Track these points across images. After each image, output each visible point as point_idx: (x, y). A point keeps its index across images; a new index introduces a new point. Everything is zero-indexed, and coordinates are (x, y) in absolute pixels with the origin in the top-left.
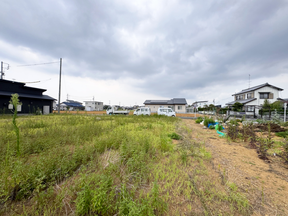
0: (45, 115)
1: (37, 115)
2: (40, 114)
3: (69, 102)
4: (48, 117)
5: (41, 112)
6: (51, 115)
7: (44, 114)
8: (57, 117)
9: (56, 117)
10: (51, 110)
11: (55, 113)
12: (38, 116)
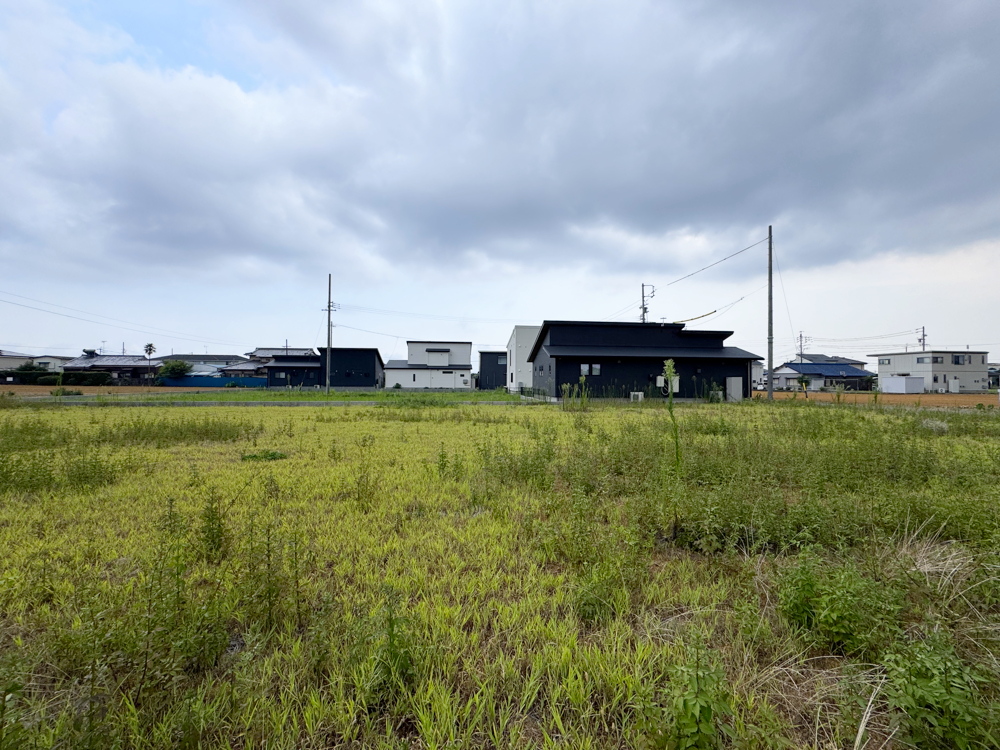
0: (732, 403)
1: (711, 402)
2: (718, 402)
3: (805, 361)
4: (739, 408)
5: (721, 393)
6: (747, 404)
7: (730, 399)
8: (764, 410)
9: (760, 409)
10: (747, 391)
11: (758, 397)
12: (715, 406)
